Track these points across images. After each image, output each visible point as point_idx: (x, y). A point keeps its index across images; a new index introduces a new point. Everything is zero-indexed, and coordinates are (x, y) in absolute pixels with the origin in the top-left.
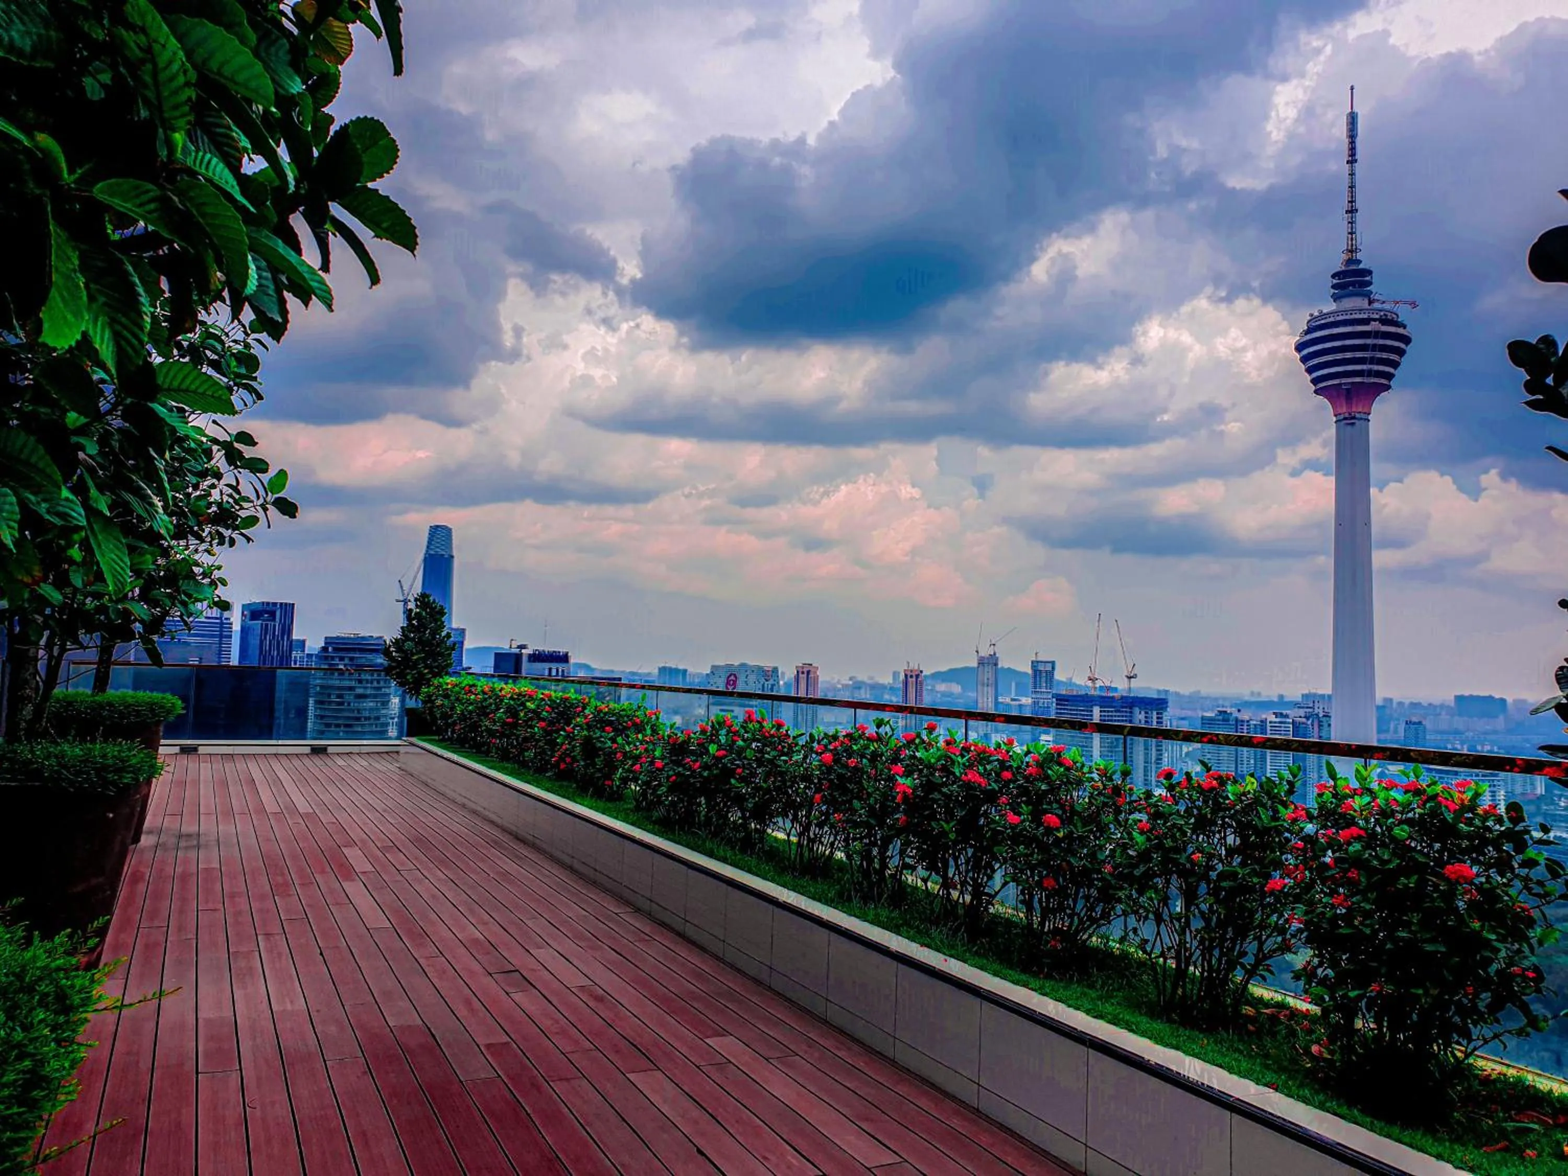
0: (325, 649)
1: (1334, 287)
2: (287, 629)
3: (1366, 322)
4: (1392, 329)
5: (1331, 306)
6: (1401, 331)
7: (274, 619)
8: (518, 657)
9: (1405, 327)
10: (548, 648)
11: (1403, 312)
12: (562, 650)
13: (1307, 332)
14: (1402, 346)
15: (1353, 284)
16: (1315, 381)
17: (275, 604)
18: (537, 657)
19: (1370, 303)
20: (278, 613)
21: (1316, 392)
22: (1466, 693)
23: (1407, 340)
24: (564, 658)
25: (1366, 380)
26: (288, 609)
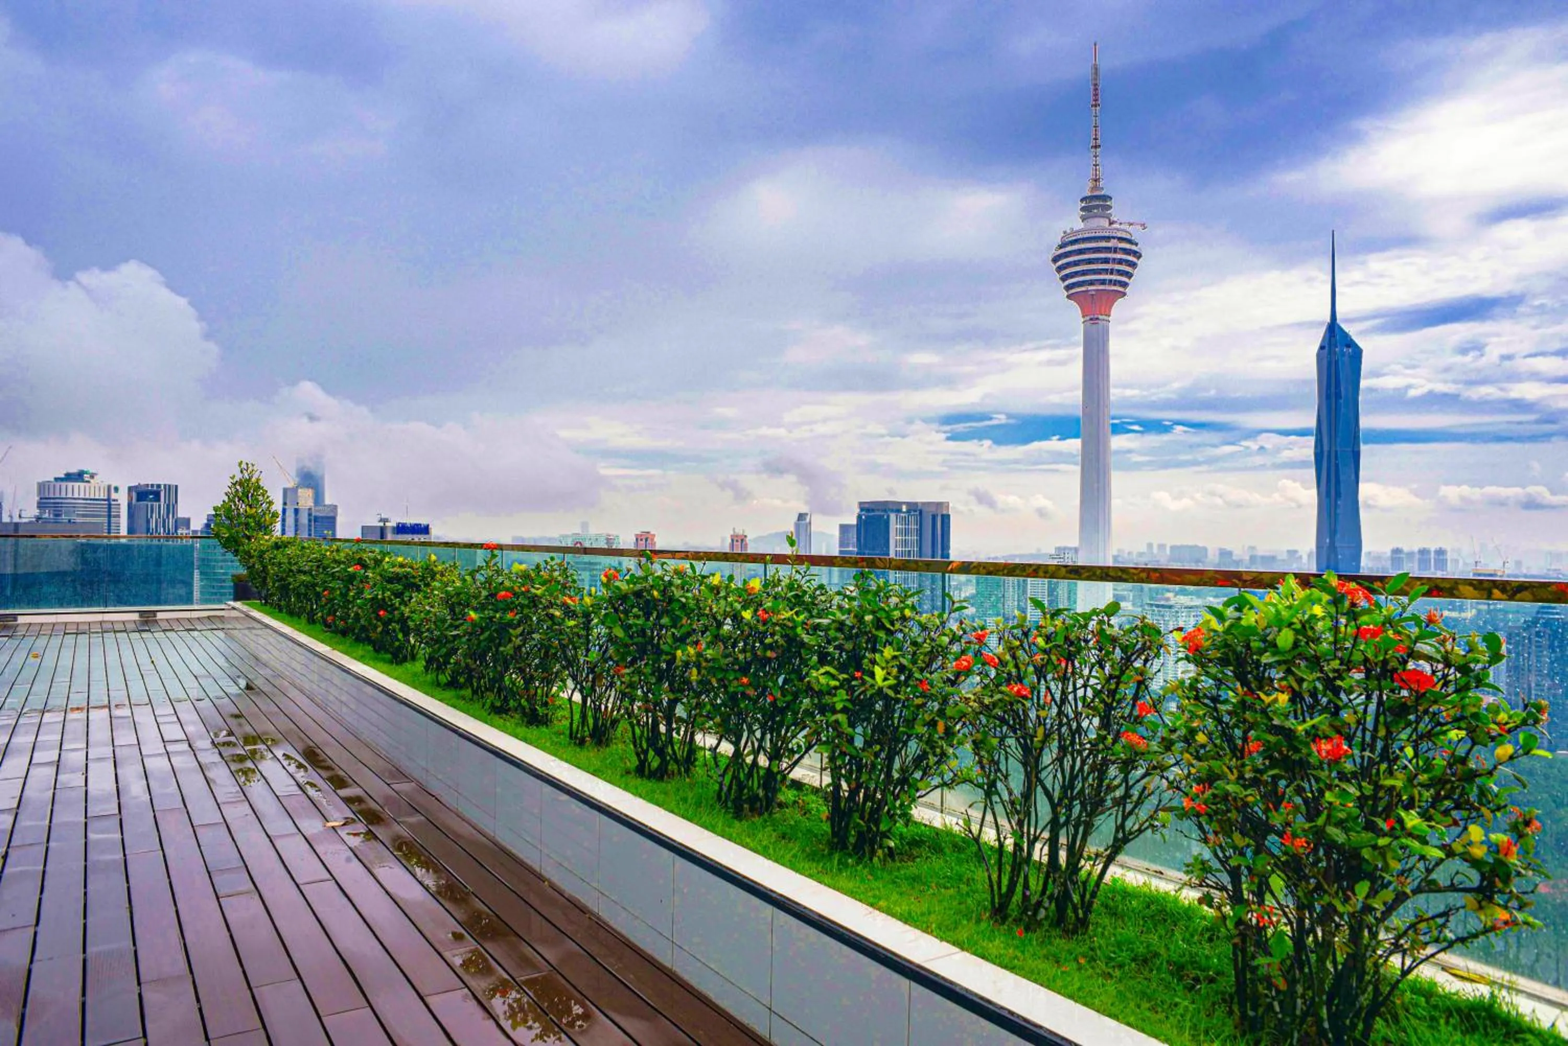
0: (208, 526)
1: (1083, 209)
2: (172, 507)
3: (1108, 239)
4: (1127, 246)
5: (1079, 225)
6: (1134, 248)
7: (158, 500)
8: (382, 530)
9: (1136, 244)
10: (410, 520)
11: (1136, 233)
12: (423, 521)
13: (1061, 247)
14: (1134, 260)
15: (1097, 207)
16: (1068, 288)
17: (159, 486)
18: (401, 529)
19: (1111, 223)
20: (162, 494)
21: (1069, 297)
22: (1179, 544)
23: (1138, 255)
24: (425, 530)
25: (1107, 287)
26: (173, 490)
